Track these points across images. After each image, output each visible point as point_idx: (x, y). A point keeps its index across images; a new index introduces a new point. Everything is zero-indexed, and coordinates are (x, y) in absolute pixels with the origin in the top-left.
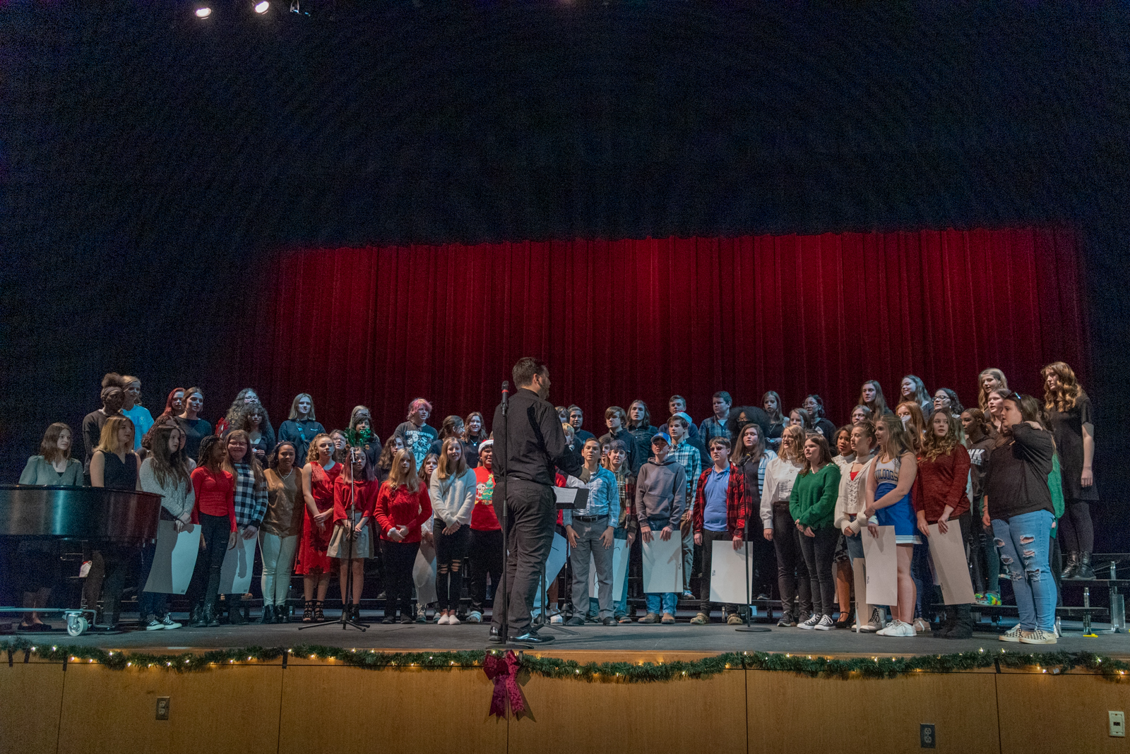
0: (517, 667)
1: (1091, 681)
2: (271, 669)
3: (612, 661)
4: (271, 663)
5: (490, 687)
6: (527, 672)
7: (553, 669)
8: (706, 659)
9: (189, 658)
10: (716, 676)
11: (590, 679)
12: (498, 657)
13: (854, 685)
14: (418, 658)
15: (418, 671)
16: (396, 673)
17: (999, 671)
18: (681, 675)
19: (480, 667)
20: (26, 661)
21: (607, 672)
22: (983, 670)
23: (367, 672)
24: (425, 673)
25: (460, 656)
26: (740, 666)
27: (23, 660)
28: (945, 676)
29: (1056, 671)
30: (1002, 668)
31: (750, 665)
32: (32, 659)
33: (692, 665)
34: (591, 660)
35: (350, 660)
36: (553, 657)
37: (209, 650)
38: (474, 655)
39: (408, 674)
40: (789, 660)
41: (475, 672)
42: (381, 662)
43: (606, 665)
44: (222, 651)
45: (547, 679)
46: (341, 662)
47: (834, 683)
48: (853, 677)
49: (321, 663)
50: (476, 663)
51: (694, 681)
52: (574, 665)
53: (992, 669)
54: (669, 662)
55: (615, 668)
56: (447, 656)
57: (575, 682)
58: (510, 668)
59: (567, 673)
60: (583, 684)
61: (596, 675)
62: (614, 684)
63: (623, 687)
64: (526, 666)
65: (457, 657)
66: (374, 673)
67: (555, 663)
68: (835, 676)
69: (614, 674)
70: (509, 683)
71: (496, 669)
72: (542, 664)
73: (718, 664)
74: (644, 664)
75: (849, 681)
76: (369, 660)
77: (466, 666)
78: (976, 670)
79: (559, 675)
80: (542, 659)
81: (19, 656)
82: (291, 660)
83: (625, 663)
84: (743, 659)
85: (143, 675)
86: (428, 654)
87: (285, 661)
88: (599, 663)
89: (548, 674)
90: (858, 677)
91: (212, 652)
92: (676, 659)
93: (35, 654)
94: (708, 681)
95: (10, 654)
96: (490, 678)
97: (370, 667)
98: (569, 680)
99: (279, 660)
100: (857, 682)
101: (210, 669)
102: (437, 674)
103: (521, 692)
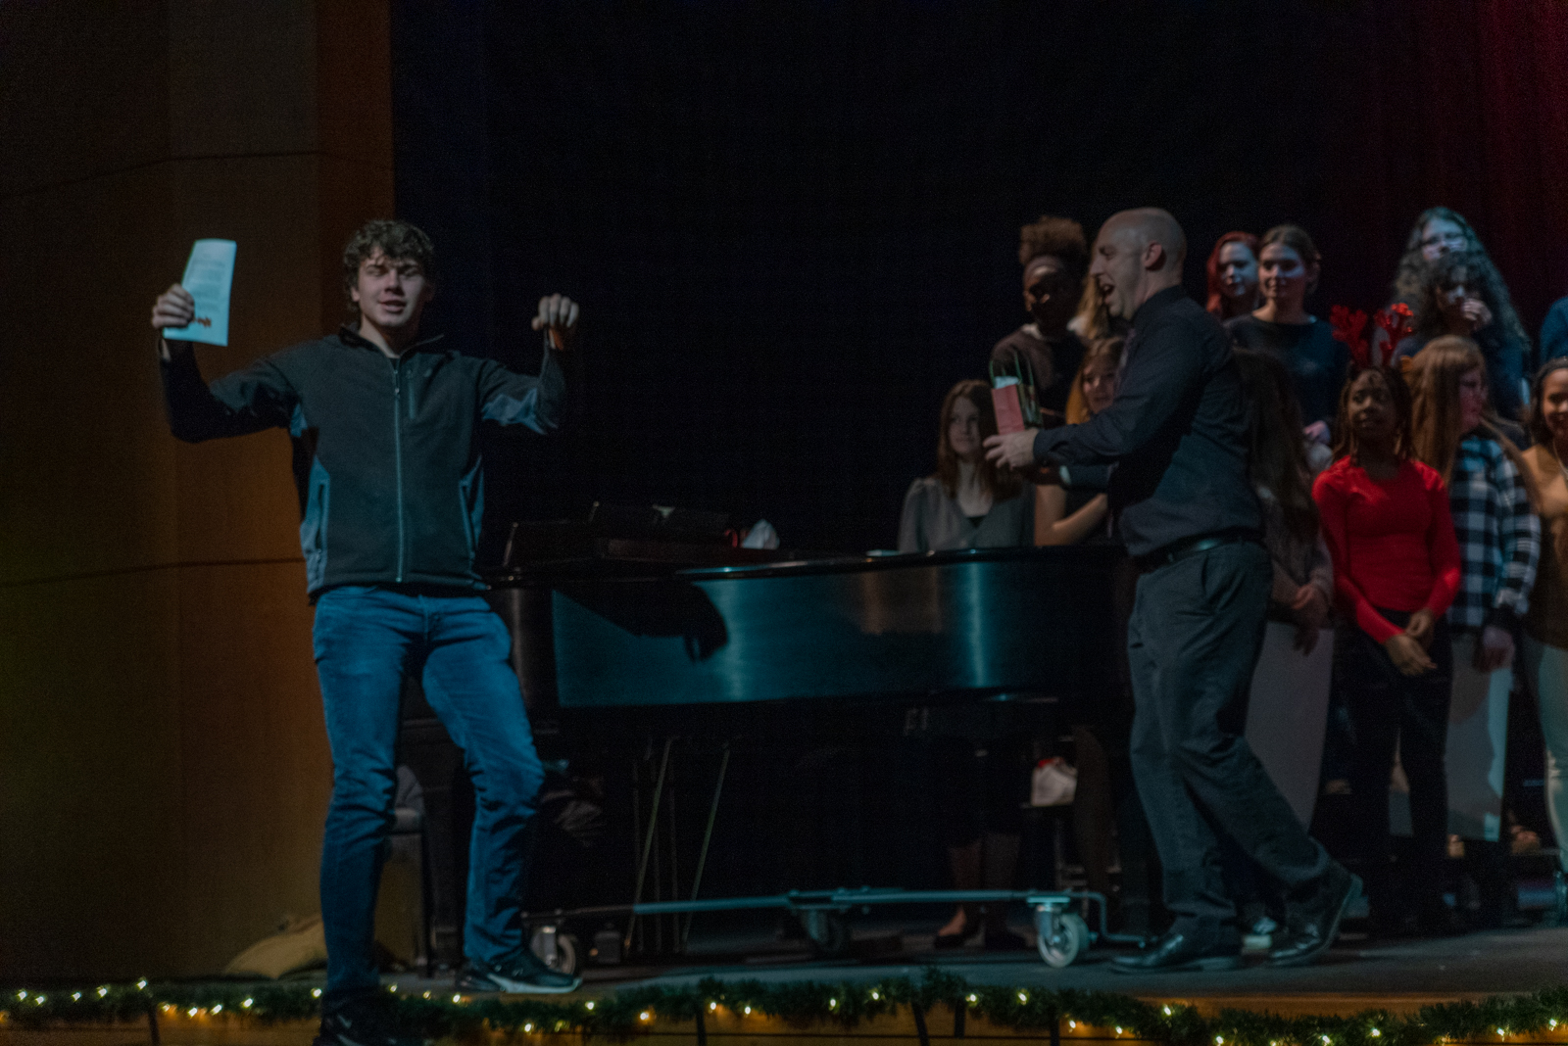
9: (1379, 1025)
20: (959, 1032)
27: (950, 1030)
32: (973, 1027)
37: (1432, 1001)
44: (1469, 1005)
81: (940, 1018)
91: (1440, 1006)
93: (976, 1012)
95: (919, 1013)
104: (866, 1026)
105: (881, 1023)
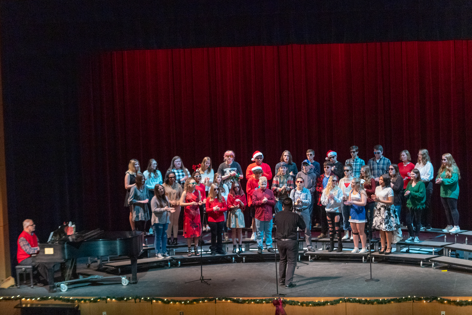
0: (282, 303)
1: (437, 304)
2: (212, 304)
3: (309, 301)
4: (212, 302)
5: (275, 308)
6: (285, 304)
7: (292, 303)
8: (335, 300)
9: (188, 301)
10: (338, 304)
11: (303, 306)
12: (277, 300)
13: (375, 306)
14: (254, 300)
15: (254, 304)
16: (248, 305)
17: (413, 302)
18: (328, 304)
19: (272, 303)
20: (140, 302)
21: (307, 304)
22: (409, 301)
23: (240, 304)
24: (256, 305)
25: (266, 300)
26: (344, 302)
27: (139, 301)
28: (400, 303)
29: (428, 301)
30: (415, 301)
31: (347, 301)
32: (141, 301)
33: (331, 302)
34: (303, 301)
35: (234, 301)
36: (292, 300)
38: (270, 300)
39: (251, 305)
40: (358, 300)
41: (270, 304)
42: (244, 302)
43: (307, 302)
44: (197, 299)
45: (291, 306)
46: (232, 302)
47: (370, 306)
48: (375, 304)
49: (226, 302)
50: (270, 302)
51: (332, 306)
52: (298, 302)
53: (412, 301)
54: (325, 301)
55: (310, 303)
56: (262, 300)
57: (298, 307)
58: (280, 303)
59: (296, 304)
60: (301, 307)
61: (304, 305)
62: (309, 307)
63: (312, 308)
64: (285, 302)
65: (265, 300)
66: (242, 305)
67: (293, 301)
68: (370, 304)
69: (309, 304)
70: (280, 307)
71: (277, 303)
72: (289, 302)
73: (338, 301)
74: (318, 301)
75: (374, 305)
76: (240, 301)
77: (267, 302)
78: (407, 302)
79: (294, 305)
80: (289, 300)
81: (138, 300)
82: (217, 301)
83: (312, 302)
84: (345, 300)
85: (175, 305)
86: (257, 300)
87: (216, 301)
88: (305, 301)
89: (291, 304)
90: (376, 304)
91: (194, 299)
92: (327, 300)
93: (142, 300)
94: (335, 306)
95: (135, 299)
96: (275, 306)
97: (240, 303)
98: (297, 306)
99: (214, 301)
100: (376, 305)
101: (194, 304)
102: (259, 305)
103: (284, 309)
104: (128, 301)
105: (130, 301)
